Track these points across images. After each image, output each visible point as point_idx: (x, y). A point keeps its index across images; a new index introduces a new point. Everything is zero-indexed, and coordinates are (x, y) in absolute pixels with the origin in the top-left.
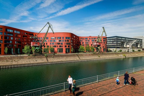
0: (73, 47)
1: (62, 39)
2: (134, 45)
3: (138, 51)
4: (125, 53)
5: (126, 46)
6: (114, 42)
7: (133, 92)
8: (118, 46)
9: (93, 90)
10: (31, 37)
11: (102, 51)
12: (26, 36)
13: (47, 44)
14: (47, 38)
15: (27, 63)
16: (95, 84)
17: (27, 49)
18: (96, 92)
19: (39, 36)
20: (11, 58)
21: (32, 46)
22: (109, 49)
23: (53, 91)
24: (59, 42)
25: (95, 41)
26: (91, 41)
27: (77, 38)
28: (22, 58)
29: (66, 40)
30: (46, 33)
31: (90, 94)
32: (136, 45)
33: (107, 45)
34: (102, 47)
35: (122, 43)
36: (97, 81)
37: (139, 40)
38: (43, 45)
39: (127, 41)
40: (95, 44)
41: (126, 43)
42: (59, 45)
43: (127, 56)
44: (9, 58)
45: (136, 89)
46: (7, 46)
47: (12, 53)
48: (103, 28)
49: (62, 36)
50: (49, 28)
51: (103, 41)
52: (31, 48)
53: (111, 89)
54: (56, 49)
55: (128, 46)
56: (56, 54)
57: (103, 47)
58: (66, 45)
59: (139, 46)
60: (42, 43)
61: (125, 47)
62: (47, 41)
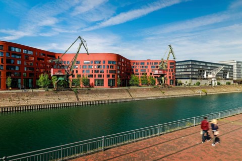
0: (120, 77)
1: (102, 64)
2: (220, 75)
3: (227, 83)
4: (205, 87)
5: (207, 75)
6: (188, 70)
7: (217, 152)
8: (194, 77)
9: (151, 148)
10: (50, 61)
11: (169, 83)
12: (43, 59)
13: (77, 72)
14: (78, 62)
15: (44, 103)
16: (156, 138)
17: (44, 80)
18: (156, 152)
19: (63, 58)
20: (17, 95)
21: (52, 75)
22: (179, 81)
23: (84, 150)
24: (98, 69)
25: (157, 67)
26: (149, 67)
27: (127, 63)
28: (36, 94)
29: (109, 65)
30: (77, 54)
31: (146, 155)
32: (224, 75)
33: (177, 74)
34: (168, 78)
35: (201, 71)
36: (159, 134)
37: (227, 67)
38: (70, 73)
39: (209, 68)
40: (157, 72)
41: (208, 71)
42: (97, 74)
43: (210, 91)
44: (13, 95)
45: (222, 147)
46: (11, 76)
47: (20, 86)
48: (170, 46)
49: (102, 59)
50: (81, 45)
51: (170, 67)
52: (50, 78)
53: (181, 147)
54: (92, 81)
55: (210, 76)
56: (92, 89)
57: (170, 77)
58: (108, 74)
59: (228, 77)
60: (69, 71)
61: (205, 77)
62: (77, 67)
